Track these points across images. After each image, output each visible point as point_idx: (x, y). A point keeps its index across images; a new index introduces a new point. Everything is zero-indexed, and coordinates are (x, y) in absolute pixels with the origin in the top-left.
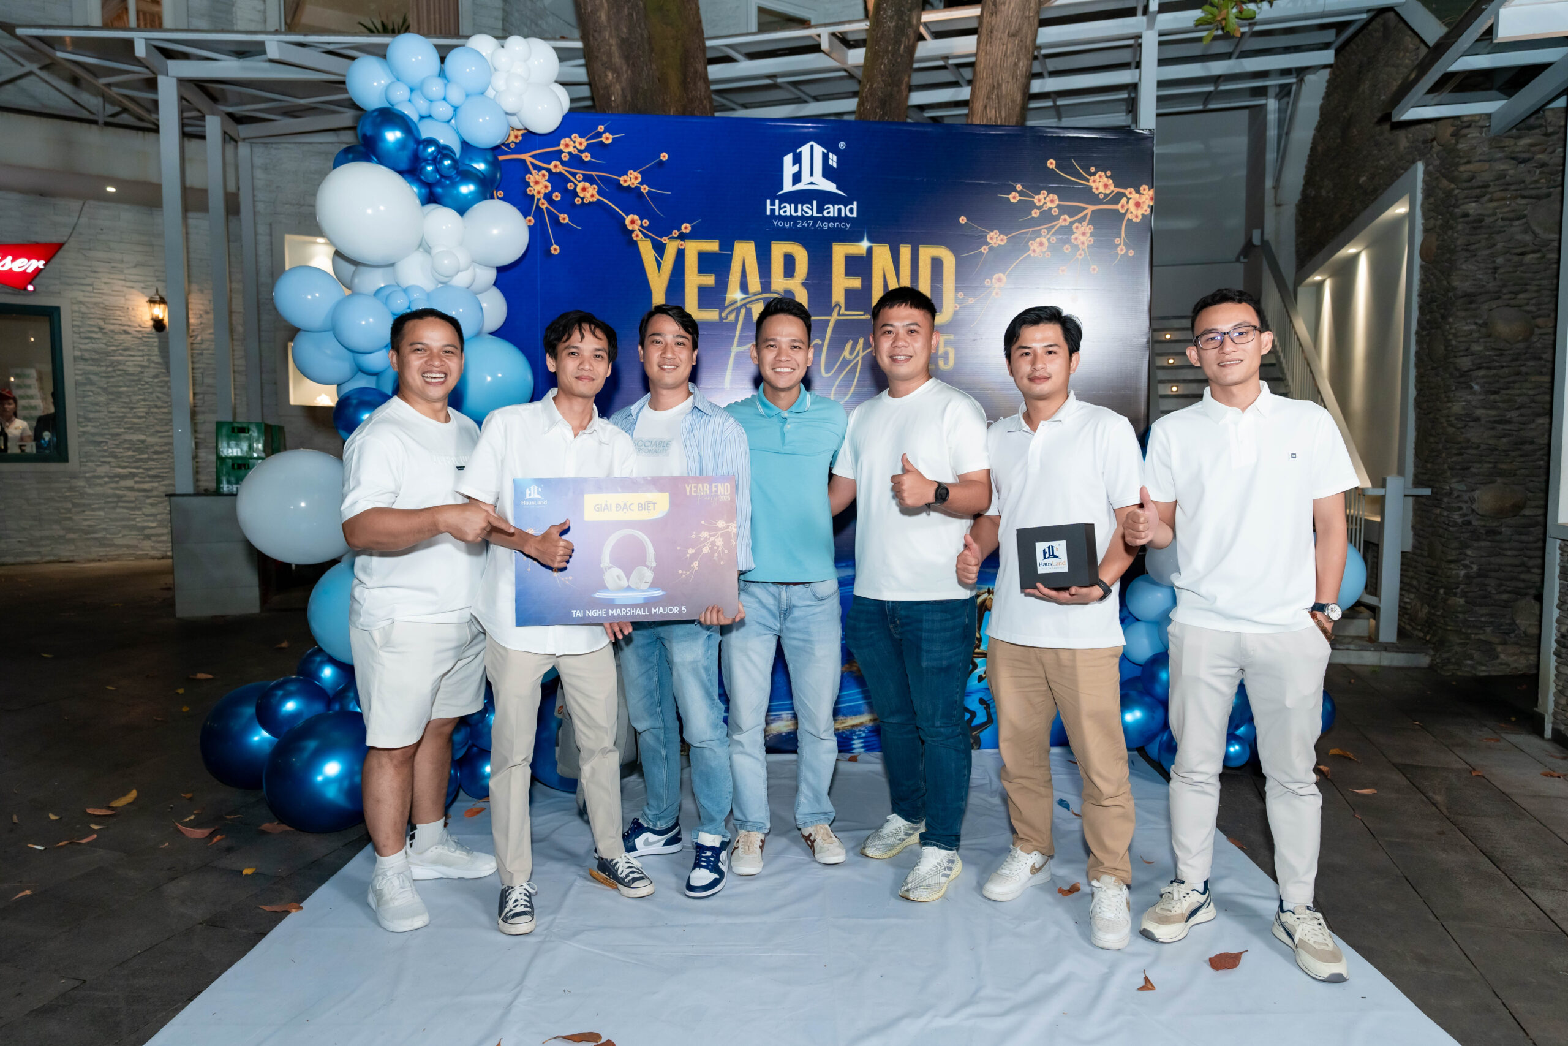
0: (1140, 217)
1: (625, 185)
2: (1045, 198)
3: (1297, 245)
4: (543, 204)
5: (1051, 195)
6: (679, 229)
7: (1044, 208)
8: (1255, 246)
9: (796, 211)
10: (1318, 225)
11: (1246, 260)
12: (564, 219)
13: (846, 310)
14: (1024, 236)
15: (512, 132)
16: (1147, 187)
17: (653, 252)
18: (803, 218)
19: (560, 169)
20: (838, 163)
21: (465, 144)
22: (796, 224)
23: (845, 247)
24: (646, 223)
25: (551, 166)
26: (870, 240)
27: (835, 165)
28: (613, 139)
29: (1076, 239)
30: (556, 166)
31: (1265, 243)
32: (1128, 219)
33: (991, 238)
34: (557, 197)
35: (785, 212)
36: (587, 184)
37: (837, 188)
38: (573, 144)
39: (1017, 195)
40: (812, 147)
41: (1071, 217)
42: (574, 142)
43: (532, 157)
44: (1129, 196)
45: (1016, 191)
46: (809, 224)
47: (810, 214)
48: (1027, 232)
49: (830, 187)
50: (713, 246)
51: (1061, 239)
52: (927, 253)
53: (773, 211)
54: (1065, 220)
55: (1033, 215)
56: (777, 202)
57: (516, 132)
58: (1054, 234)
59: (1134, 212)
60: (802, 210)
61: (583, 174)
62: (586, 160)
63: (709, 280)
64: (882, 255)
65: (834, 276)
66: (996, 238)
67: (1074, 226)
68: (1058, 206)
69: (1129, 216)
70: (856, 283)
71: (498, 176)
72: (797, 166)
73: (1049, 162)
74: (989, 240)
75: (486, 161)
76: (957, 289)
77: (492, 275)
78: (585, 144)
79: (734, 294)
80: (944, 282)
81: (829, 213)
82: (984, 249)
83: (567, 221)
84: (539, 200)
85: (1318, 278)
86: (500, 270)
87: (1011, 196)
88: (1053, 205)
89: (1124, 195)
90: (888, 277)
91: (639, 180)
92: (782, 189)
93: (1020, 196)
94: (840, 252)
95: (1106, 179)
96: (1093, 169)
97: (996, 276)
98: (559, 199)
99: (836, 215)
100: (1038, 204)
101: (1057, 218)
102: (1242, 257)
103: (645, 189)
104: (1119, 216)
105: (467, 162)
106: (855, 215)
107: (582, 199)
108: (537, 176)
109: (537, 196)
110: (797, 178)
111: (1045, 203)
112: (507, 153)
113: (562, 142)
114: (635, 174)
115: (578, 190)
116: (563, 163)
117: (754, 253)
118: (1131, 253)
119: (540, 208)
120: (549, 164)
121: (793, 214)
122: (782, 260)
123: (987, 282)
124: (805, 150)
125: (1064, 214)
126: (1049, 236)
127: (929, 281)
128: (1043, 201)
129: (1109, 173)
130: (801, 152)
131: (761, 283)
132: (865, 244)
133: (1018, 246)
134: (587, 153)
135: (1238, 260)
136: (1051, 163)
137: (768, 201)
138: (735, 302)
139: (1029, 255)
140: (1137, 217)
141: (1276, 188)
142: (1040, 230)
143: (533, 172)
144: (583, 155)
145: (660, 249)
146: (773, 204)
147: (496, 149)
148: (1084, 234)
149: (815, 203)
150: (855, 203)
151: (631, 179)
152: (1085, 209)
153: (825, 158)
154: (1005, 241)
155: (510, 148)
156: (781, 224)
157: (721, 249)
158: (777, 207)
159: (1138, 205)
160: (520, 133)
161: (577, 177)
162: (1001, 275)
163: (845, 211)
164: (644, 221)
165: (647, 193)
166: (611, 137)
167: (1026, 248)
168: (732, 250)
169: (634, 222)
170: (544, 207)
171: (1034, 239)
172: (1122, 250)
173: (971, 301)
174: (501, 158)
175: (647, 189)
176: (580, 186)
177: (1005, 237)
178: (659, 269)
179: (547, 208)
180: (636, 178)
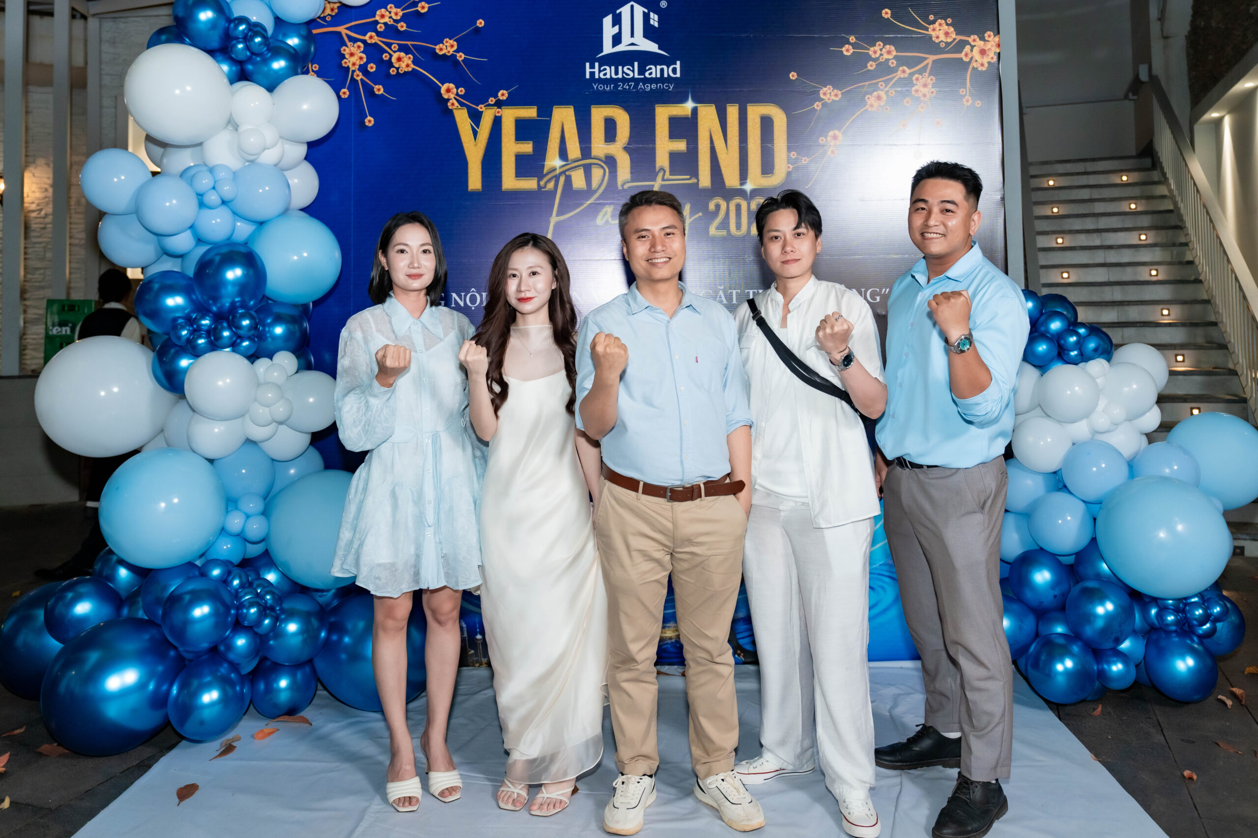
0: (986, 65)
1: (441, 53)
2: (881, 50)
3: (1190, 80)
4: (358, 76)
5: (888, 46)
6: (496, 96)
7: (881, 60)
8: (1142, 83)
9: (617, 73)
10: (1210, 58)
11: (1135, 97)
12: (379, 90)
13: (671, 175)
14: (859, 90)
15: (328, 5)
16: (992, 34)
17: (469, 120)
18: (624, 80)
19: (376, 39)
20: (659, 22)
21: (279, 22)
22: (616, 86)
23: (669, 108)
24: (462, 91)
25: (367, 38)
26: (695, 100)
27: (656, 25)
28: (429, 8)
29: (917, 91)
30: (371, 37)
31: (1153, 78)
32: (973, 68)
33: (825, 94)
34: (372, 68)
35: (605, 74)
36: (402, 54)
37: (659, 48)
38: (388, 15)
39: (851, 47)
40: (632, 7)
41: (909, 68)
42: (390, 12)
43: (347, 29)
44: (973, 44)
45: (849, 43)
46: (630, 86)
47: (632, 75)
48: (864, 86)
49: (652, 47)
50: (530, 112)
51: (901, 92)
52: (755, 112)
53: (592, 74)
54: (904, 71)
55: (869, 68)
56: (597, 64)
57: (332, 5)
58: (891, 87)
59: (980, 61)
60: (623, 72)
61: (398, 44)
62: (402, 29)
63: (527, 148)
64: (708, 115)
65: (657, 139)
66: (829, 94)
67: (914, 78)
68: (895, 57)
69: (975, 65)
70: (681, 146)
71: (312, 49)
72: (617, 27)
73: (884, 11)
74: (822, 96)
75: (300, 36)
76: (789, 149)
77: (303, 150)
78: (401, 14)
79: (553, 161)
80: (775, 142)
81: (651, 74)
82: (817, 106)
83: (382, 91)
84: (354, 71)
85: (1215, 115)
86: (311, 145)
87: (844, 49)
88: (890, 57)
89: (968, 43)
90: (714, 138)
91: (455, 48)
92: (602, 51)
93: (853, 48)
94: (663, 114)
95: (946, 27)
96: (931, 17)
97: (831, 133)
98: (374, 70)
99: (658, 76)
100: (873, 56)
101: (894, 70)
102: (1130, 94)
103: (461, 57)
104: (963, 66)
105: (280, 38)
106: (678, 75)
107: (398, 69)
108: (352, 48)
109: (352, 68)
110: (617, 39)
111: (881, 55)
112: (323, 26)
113: (378, 13)
114: (451, 42)
115: (394, 60)
116: (379, 34)
117: (573, 118)
118: (978, 104)
119: (355, 79)
120: (365, 35)
121: (614, 76)
122: (602, 124)
123: (822, 140)
124: (625, 11)
125: (903, 65)
126: (887, 89)
127: (759, 141)
128: (879, 52)
129: (949, 21)
130: (620, 13)
131: (582, 149)
132: (690, 105)
133: (855, 101)
134: (402, 23)
135: (1126, 97)
136: (886, 13)
137: (588, 65)
138: (554, 170)
139: (866, 110)
140: (982, 65)
141: (1161, 19)
142: (877, 83)
143: (349, 44)
144: (399, 25)
145: (476, 117)
146: (592, 67)
147: (311, 23)
148: (925, 86)
149: (636, 64)
150: (678, 63)
151: (447, 47)
152: (925, 59)
153: (646, 17)
154: (840, 96)
155: (326, 21)
156: (601, 87)
157: (538, 116)
158: (596, 70)
159: (983, 52)
160: (336, 6)
161: (392, 47)
162: (837, 132)
163: (668, 71)
164: (460, 89)
165: (462, 61)
166: (427, 6)
167: (863, 102)
168: (550, 115)
169: (449, 91)
170: (358, 79)
171: (871, 93)
172: (968, 101)
173: (805, 161)
174: (315, 32)
175: (463, 56)
176: (395, 56)
177: (840, 92)
178: (475, 139)
179: (362, 80)
180: (452, 46)
